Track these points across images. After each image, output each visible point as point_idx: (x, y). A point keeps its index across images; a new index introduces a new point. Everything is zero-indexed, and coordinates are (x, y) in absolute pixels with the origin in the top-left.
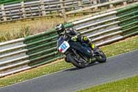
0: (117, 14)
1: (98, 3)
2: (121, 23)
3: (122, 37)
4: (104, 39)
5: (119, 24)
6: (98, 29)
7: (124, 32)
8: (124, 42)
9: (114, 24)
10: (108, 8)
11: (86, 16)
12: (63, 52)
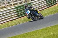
0: (15, 8)
1: (7, 3)
2: (17, 12)
3: (17, 18)
4: (10, 18)
5: (16, 12)
6: (7, 14)
7: (18, 16)
8: (18, 20)
9: (14, 12)
10: (11, 6)
11: (2, 9)
12: (28, 14)
